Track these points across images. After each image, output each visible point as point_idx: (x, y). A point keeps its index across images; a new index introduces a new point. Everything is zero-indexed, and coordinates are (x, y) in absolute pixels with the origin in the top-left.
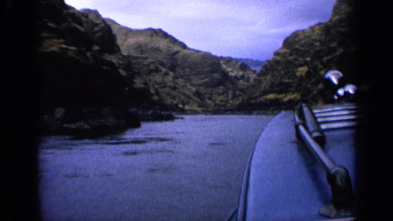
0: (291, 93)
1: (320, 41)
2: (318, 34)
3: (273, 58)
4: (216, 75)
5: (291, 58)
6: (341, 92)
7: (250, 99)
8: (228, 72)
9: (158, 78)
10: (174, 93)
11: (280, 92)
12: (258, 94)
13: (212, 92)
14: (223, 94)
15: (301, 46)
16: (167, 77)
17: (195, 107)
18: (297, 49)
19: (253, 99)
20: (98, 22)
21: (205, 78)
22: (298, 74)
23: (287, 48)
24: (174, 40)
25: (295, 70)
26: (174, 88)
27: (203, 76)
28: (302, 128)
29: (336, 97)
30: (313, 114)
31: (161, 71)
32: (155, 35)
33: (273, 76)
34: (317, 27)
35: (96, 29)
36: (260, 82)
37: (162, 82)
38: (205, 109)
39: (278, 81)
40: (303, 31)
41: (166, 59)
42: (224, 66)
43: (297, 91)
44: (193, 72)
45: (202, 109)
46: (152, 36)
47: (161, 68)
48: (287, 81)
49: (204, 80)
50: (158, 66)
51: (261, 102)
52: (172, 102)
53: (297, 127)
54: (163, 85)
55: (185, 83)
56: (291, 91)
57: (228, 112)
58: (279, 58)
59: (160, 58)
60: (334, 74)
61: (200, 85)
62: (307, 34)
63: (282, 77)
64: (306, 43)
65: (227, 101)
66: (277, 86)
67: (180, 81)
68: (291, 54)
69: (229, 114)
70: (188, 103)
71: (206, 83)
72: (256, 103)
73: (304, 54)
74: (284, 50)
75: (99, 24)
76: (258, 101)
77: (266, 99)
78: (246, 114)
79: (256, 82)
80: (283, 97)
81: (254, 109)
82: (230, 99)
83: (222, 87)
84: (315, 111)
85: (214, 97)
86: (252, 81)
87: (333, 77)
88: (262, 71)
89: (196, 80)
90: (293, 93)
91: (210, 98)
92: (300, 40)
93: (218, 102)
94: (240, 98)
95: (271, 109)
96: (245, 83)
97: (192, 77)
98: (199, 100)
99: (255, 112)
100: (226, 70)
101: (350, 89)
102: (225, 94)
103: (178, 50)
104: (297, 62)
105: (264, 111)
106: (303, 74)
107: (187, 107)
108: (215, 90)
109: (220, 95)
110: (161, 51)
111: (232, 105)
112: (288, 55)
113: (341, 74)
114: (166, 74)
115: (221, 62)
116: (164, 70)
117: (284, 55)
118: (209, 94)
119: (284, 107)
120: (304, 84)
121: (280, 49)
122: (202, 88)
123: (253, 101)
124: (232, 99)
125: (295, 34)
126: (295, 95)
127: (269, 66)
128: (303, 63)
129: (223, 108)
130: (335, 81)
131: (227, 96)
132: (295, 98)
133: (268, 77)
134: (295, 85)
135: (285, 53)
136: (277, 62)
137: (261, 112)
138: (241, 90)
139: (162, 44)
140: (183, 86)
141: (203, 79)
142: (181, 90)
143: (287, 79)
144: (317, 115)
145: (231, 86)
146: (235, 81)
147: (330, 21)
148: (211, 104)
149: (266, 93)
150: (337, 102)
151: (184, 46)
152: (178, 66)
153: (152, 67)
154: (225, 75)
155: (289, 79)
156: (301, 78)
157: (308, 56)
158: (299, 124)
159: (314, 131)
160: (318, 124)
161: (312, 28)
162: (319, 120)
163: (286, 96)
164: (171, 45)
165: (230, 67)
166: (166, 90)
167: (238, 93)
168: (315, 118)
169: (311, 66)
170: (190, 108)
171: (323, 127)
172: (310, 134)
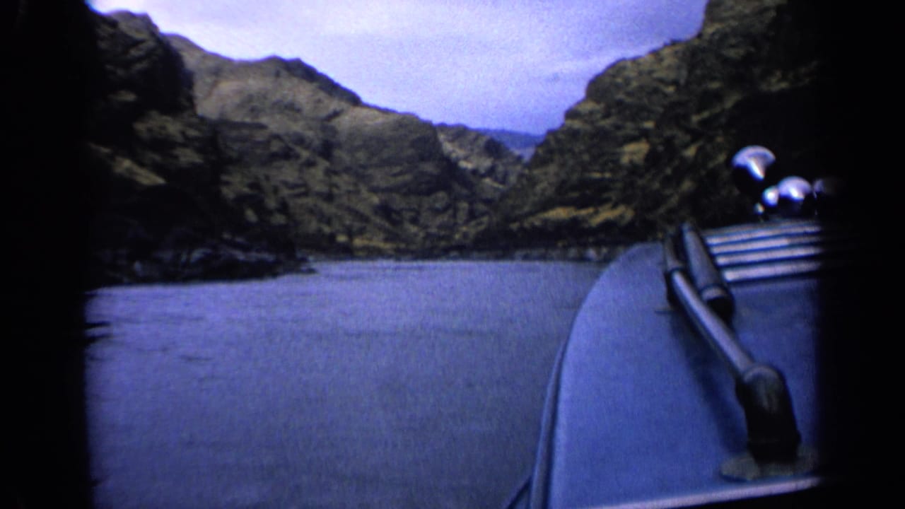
0: (608, 206)
1: (675, 83)
2: (669, 67)
3: (563, 125)
4: (429, 168)
5: (606, 123)
6: (771, 195)
7: (508, 219)
8: (458, 159)
9: (288, 173)
10: (328, 208)
11: (581, 205)
12: (527, 209)
13: (420, 206)
14: (445, 209)
15: (629, 94)
16: (313, 170)
17: (378, 242)
18: (620, 103)
19: (515, 220)
20: (138, 36)
21: (400, 173)
22: (625, 160)
23: (598, 102)
24: (330, 87)
25: (618, 150)
26: (329, 198)
27: (397, 169)
28: (679, 280)
29: (760, 209)
30: (707, 248)
31: (298, 157)
32: (284, 73)
33: (563, 165)
34: (667, 52)
35: (134, 53)
36: (533, 182)
37: (300, 182)
38: (403, 246)
39: (575, 177)
40: (635, 60)
41: (310, 128)
42: (448, 147)
43: (625, 201)
44: (375, 160)
45: (394, 246)
46: (277, 75)
47: (298, 149)
48: (597, 175)
49: (400, 179)
50: (291, 145)
51: (534, 227)
52: (320, 230)
53: (668, 278)
54: (303, 190)
55: (355, 185)
56: (607, 201)
57: (454, 253)
58: (577, 124)
59: (297, 127)
60: (755, 156)
61: (389, 190)
62: (646, 68)
63: (585, 168)
64: (641, 88)
65: (452, 228)
66: (574, 188)
67: (344, 181)
68: (607, 115)
69: (455, 258)
70: (361, 232)
71: (405, 184)
72: (522, 229)
73: (638, 113)
74: (590, 106)
75: (142, 41)
76: (526, 225)
77: (546, 221)
78: (498, 258)
79: (524, 181)
80: (591, 216)
81: (517, 246)
82: (460, 222)
83: (441, 194)
84: (713, 241)
85: (425, 217)
86: (513, 179)
87: (754, 161)
88: (536, 156)
89: (380, 178)
90: (615, 206)
91: (414, 221)
92: (627, 81)
93: (433, 230)
94: (485, 219)
95: (560, 244)
96: (496, 185)
97: (370, 171)
98: (387, 225)
99: (519, 253)
100: (454, 155)
101: (794, 189)
102: (450, 212)
103: (338, 109)
104: (620, 133)
105: (542, 251)
106: (639, 159)
107: (358, 242)
108: (427, 201)
109: (437, 212)
110: (299, 111)
111: (465, 235)
112: (599, 116)
113: (771, 156)
114: (310, 164)
115: (442, 137)
116: (305, 154)
117: (588, 117)
118: (411, 210)
119: (591, 240)
120: (640, 182)
121: (579, 103)
122: (397, 197)
123: (514, 226)
124: (467, 222)
125: (616, 68)
126: (620, 210)
127: (553, 143)
128: (636, 133)
129: (443, 244)
130: (757, 170)
131: (454, 216)
132: (622, 216)
133: (552, 168)
134: (619, 185)
135: (591, 113)
136: (574, 134)
137: (535, 253)
138: (488, 202)
139: (303, 94)
140: (349, 192)
141: (395, 175)
142: (344, 200)
143: (598, 171)
144: (715, 250)
145: (465, 192)
146: (473, 179)
147: (700, 36)
148: (416, 235)
149: (547, 205)
150: (762, 221)
151: (354, 100)
152: (339, 146)
153: (276, 147)
154: (450, 165)
155: (602, 171)
156: (634, 169)
157: (648, 119)
158: (673, 270)
159: (707, 287)
160: (719, 269)
161: (655, 53)
162: (722, 261)
163: (596, 213)
164: (322, 95)
165: (461, 146)
166: (309, 201)
167: (481, 207)
168: (712, 257)
169: (656, 140)
170: (366, 242)
171: (730, 276)
172: (698, 292)
